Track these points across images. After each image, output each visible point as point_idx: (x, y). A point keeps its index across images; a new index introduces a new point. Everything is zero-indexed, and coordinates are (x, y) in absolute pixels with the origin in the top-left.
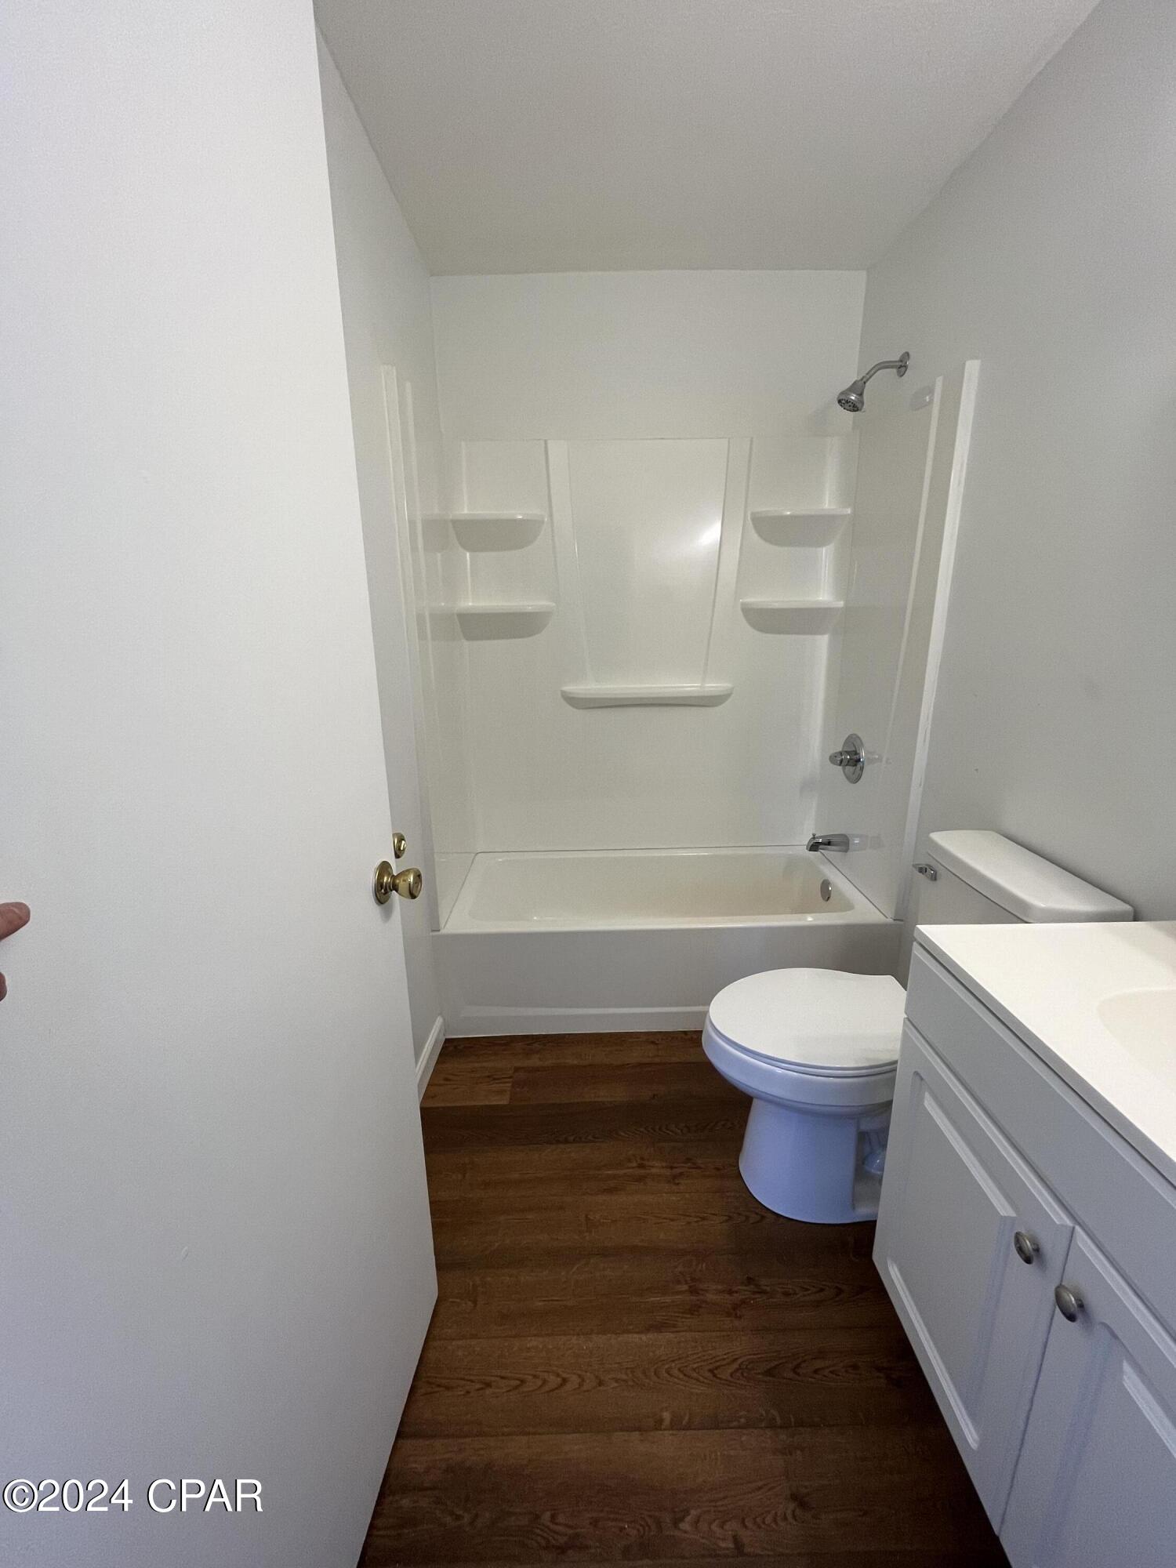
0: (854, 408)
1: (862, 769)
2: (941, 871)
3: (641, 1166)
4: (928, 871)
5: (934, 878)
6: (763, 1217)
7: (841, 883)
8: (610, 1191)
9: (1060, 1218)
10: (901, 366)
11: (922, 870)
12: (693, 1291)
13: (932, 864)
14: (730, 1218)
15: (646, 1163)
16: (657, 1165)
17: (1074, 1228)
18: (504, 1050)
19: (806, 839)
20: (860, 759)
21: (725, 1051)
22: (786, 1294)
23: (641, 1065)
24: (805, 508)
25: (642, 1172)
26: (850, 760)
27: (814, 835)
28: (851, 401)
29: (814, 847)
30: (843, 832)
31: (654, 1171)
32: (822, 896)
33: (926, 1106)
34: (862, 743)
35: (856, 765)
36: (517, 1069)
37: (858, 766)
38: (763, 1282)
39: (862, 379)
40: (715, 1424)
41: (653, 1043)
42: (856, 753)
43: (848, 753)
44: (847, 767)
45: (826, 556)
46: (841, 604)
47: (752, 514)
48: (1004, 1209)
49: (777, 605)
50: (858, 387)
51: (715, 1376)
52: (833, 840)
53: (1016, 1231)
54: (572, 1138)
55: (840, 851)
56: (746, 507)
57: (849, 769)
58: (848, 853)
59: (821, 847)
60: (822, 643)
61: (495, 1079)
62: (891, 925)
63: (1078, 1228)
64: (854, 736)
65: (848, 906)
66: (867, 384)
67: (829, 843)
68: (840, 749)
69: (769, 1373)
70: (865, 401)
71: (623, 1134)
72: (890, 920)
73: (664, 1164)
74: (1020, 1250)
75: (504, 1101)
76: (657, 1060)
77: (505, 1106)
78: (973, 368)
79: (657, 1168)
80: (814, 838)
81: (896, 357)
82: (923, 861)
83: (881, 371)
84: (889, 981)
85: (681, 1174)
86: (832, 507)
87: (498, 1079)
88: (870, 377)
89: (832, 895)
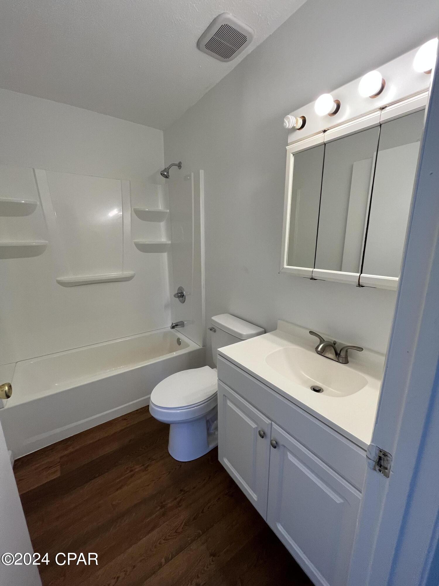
0: (167, 177)
1: (185, 298)
2: (216, 329)
3: (131, 471)
4: (213, 329)
5: (215, 331)
6: (181, 466)
7: (183, 338)
8: (120, 488)
9: (268, 421)
10: (179, 166)
11: (211, 330)
12: (162, 507)
13: (213, 327)
14: (170, 472)
15: (133, 468)
16: (137, 467)
17: (272, 423)
18: (52, 452)
19: (170, 325)
20: (184, 295)
21: (158, 411)
22: (194, 488)
23: (121, 430)
24: (152, 209)
25: (132, 473)
26: (181, 295)
27: (172, 323)
28: (165, 174)
29: (173, 327)
30: (182, 320)
31: (137, 470)
32: (178, 344)
33: (229, 405)
34: (183, 289)
35: (183, 297)
36: (61, 458)
37: (184, 297)
38: (186, 488)
39: (168, 168)
40: (181, 549)
41: (125, 419)
42: (182, 293)
43: (179, 293)
44: (180, 298)
45: (162, 225)
46: (170, 242)
47: (134, 209)
48: (254, 426)
49: (147, 243)
50: (167, 170)
51: (177, 533)
52: (179, 324)
53: (259, 430)
54: (97, 475)
55: (181, 327)
56: (131, 207)
57: (181, 299)
58: (185, 327)
59: (175, 327)
60: (165, 255)
61: (50, 467)
62: (202, 348)
63: (273, 423)
64: (181, 287)
65: (187, 345)
66: (169, 170)
67: (177, 325)
68: (176, 292)
69: (194, 519)
70: (170, 175)
71: (120, 462)
72: (201, 347)
73: (141, 465)
74: (260, 435)
75: (58, 474)
76: (128, 426)
77: (59, 477)
78: (202, 172)
79: (138, 468)
80: (173, 324)
81: (177, 163)
82: (210, 327)
83: (173, 166)
84: (207, 368)
85: (148, 466)
86: (162, 209)
87: (51, 467)
88: (170, 168)
89: (181, 343)
